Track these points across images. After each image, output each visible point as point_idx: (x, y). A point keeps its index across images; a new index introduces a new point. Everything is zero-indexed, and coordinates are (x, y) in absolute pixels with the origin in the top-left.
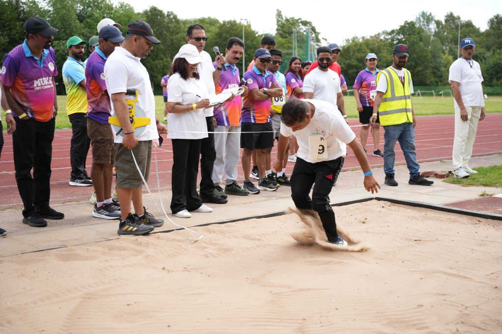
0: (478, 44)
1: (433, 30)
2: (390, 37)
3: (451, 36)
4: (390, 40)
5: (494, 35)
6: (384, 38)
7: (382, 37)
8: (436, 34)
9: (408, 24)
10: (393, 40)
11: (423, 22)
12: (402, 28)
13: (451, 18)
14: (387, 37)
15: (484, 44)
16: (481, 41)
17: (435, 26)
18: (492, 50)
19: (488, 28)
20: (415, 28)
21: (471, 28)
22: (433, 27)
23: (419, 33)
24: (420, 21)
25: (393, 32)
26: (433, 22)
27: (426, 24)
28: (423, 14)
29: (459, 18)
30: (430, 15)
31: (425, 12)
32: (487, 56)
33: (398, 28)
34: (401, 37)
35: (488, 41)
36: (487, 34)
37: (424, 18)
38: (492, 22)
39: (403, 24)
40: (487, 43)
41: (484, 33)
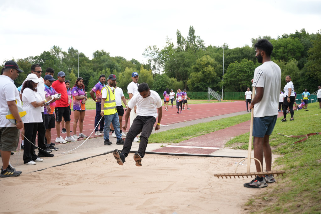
0: (89, 67)
1: (61, 58)
2: (34, 60)
3: (72, 62)
4: (35, 63)
5: (97, 62)
6: (31, 61)
7: (30, 61)
8: (64, 60)
9: (46, 53)
10: (36, 62)
11: (55, 52)
12: (42, 55)
13: (72, 51)
14: (33, 61)
15: (92, 67)
16: (91, 65)
17: (62, 55)
18: (97, 71)
19: (93, 58)
20: (51, 56)
21: (83, 57)
22: (61, 56)
23: (53, 59)
24: (53, 51)
25: (36, 57)
26: (61, 53)
27: (56, 53)
28: (55, 48)
29: (77, 51)
30: (59, 48)
31: (56, 46)
32: (95, 75)
33: (40, 55)
34: (42, 61)
35: (94, 65)
36: (93, 61)
37: (55, 50)
38: (95, 54)
39: (43, 53)
40: (93, 66)
41: (91, 60)
